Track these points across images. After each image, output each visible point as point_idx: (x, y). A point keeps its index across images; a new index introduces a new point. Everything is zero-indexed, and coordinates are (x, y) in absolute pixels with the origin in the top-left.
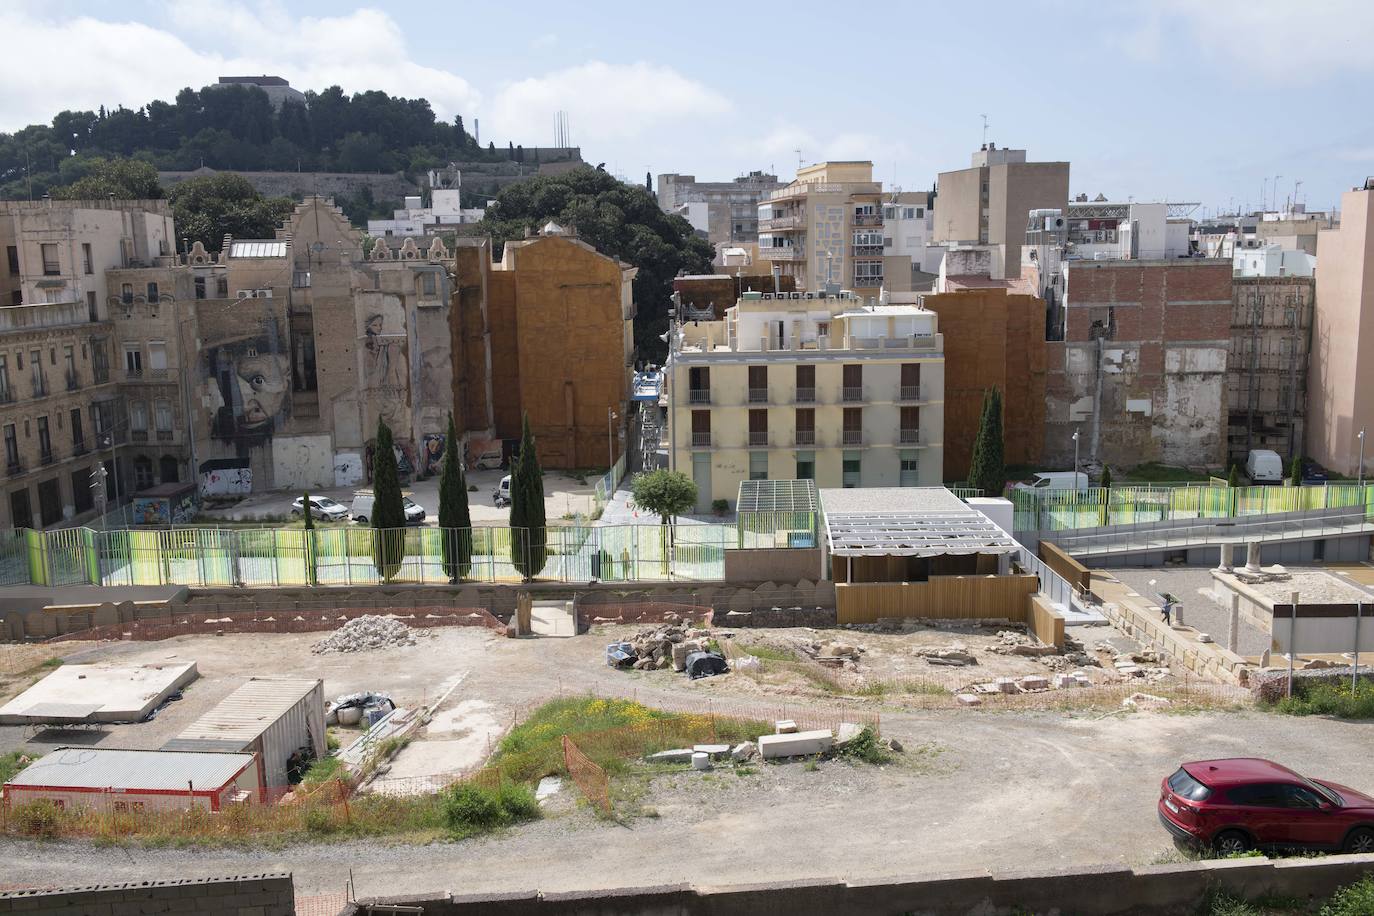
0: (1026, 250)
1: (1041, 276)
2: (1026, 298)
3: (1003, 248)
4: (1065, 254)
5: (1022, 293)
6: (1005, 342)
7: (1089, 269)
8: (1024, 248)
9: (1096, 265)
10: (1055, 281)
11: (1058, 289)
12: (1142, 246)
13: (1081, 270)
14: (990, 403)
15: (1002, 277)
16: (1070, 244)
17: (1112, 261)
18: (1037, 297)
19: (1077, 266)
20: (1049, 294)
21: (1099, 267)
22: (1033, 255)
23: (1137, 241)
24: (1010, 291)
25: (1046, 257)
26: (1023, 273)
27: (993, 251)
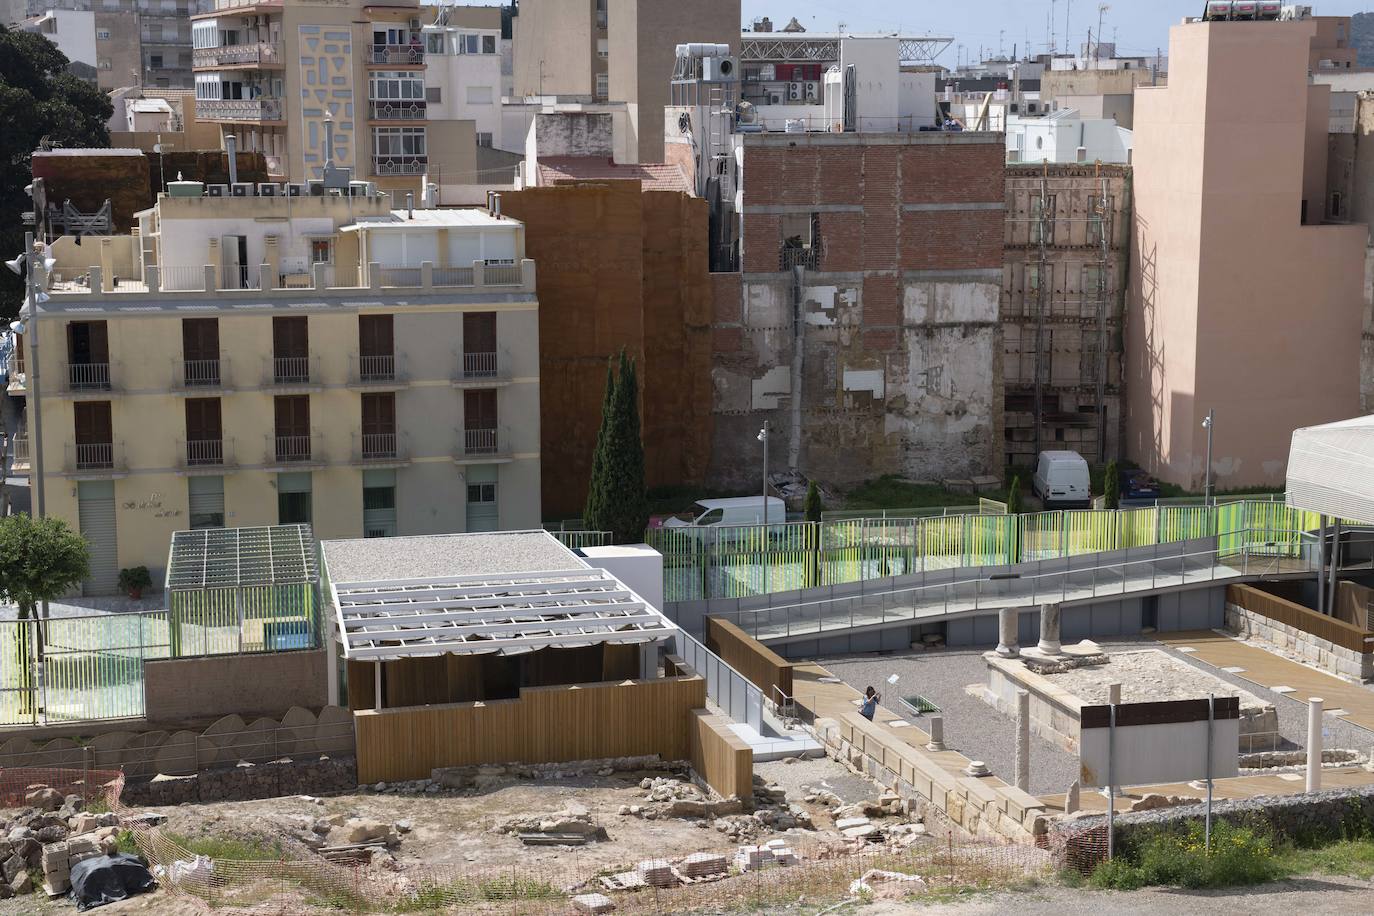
0: (672, 115)
1: (698, 159)
2: (677, 197)
3: (633, 109)
4: (737, 120)
5: (667, 188)
6: (641, 275)
7: (778, 148)
8: (669, 111)
9: (788, 142)
10: (721, 167)
11: (726, 181)
12: (860, 111)
13: (764, 149)
14: (618, 380)
15: (634, 160)
16: (745, 104)
17: (815, 134)
18: (692, 195)
19: (758, 143)
20: (712, 192)
21: (793, 145)
22: (684, 123)
23: (854, 101)
24: (646, 186)
25: (707, 127)
26: (668, 153)
27: (618, 116)
